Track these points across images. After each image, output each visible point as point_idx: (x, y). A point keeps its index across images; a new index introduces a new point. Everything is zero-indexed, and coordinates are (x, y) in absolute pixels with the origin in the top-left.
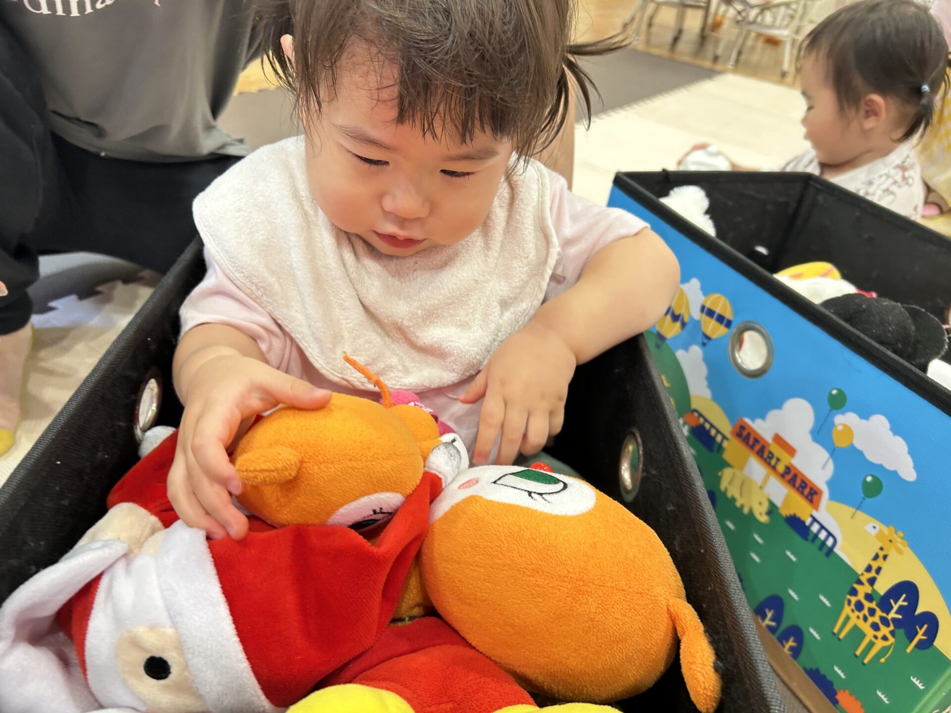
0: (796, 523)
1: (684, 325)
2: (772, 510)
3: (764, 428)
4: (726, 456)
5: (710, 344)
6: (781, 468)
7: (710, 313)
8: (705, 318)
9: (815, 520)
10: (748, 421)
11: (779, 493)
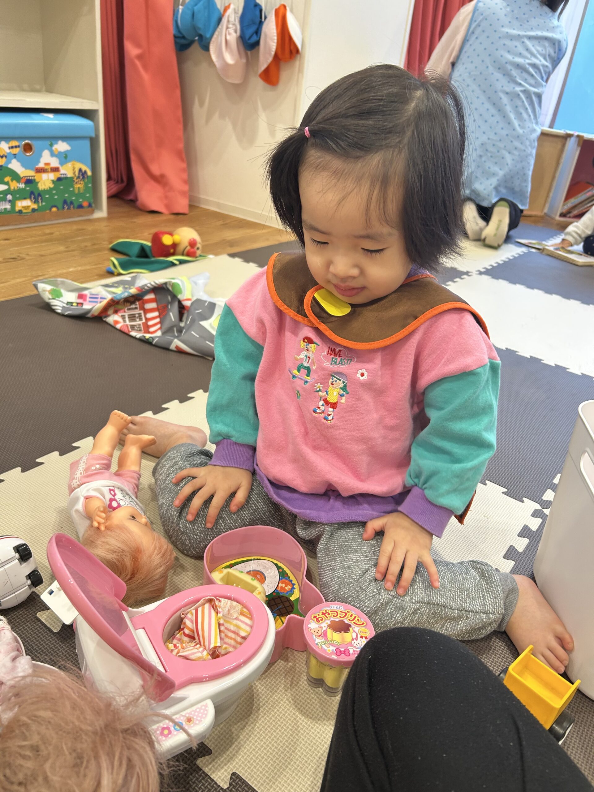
0: (59, 179)
1: (6, 157)
2: (53, 182)
3: (41, 165)
4: (37, 180)
5: (17, 156)
6: (50, 170)
7: (12, 147)
8: (11, 150)
10: (37, 167)
11: (52, 176)
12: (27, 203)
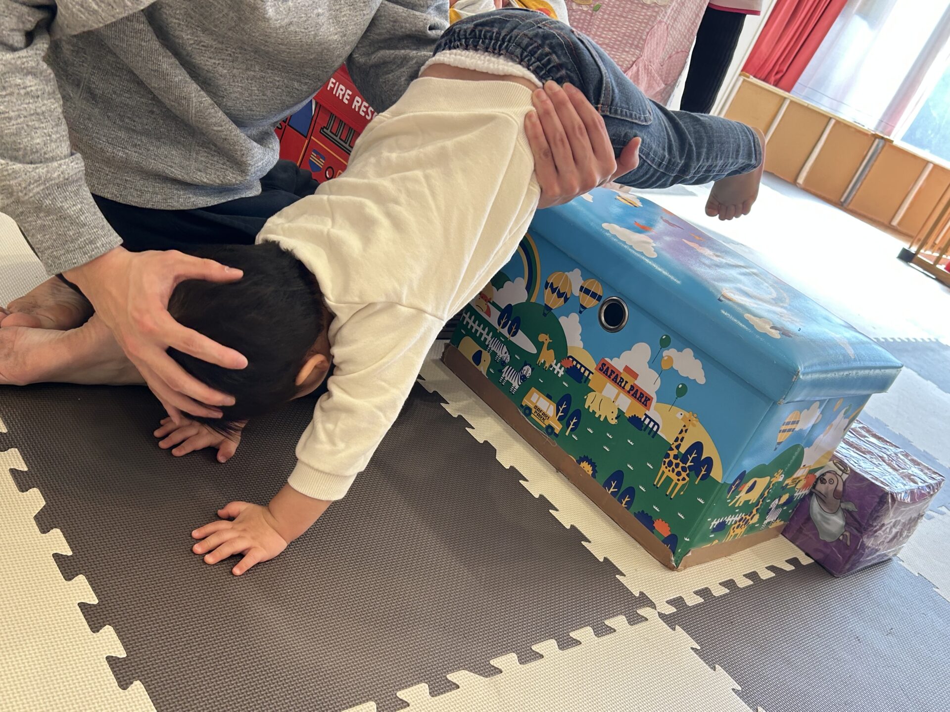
0: (635, 421)
1: (566, 300)
3: (618, 364)
4: (591, 385)
5: (585, 312)
6: (628, 387)
7: (587, 291)
8: (583, 294)
9: (647, 416)
10: (608, 360)
11: (626, 403)
12: (548, 407)
